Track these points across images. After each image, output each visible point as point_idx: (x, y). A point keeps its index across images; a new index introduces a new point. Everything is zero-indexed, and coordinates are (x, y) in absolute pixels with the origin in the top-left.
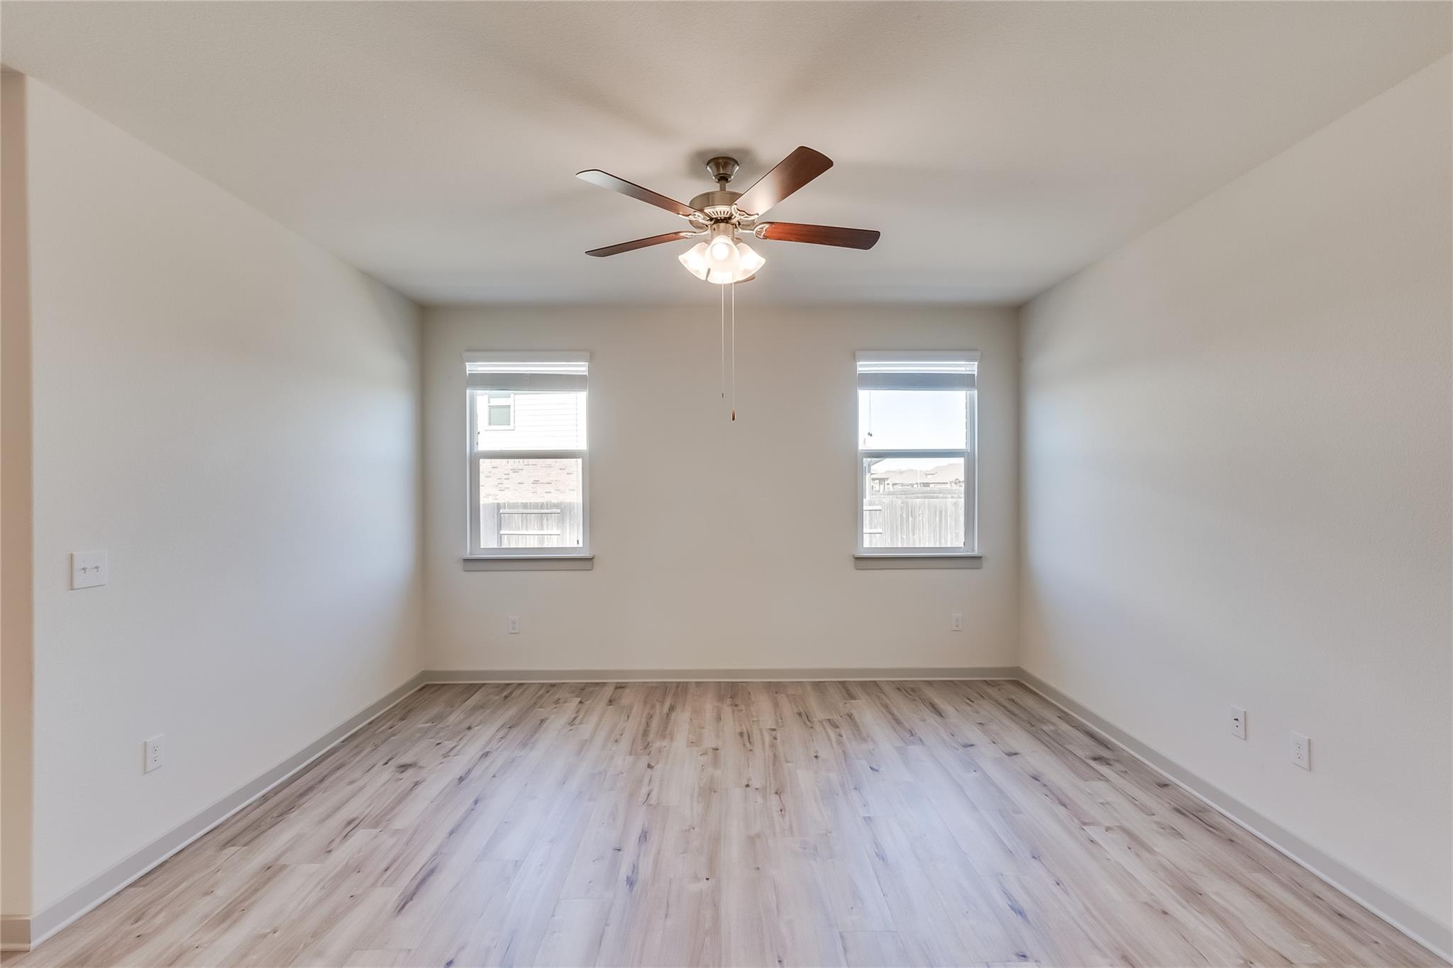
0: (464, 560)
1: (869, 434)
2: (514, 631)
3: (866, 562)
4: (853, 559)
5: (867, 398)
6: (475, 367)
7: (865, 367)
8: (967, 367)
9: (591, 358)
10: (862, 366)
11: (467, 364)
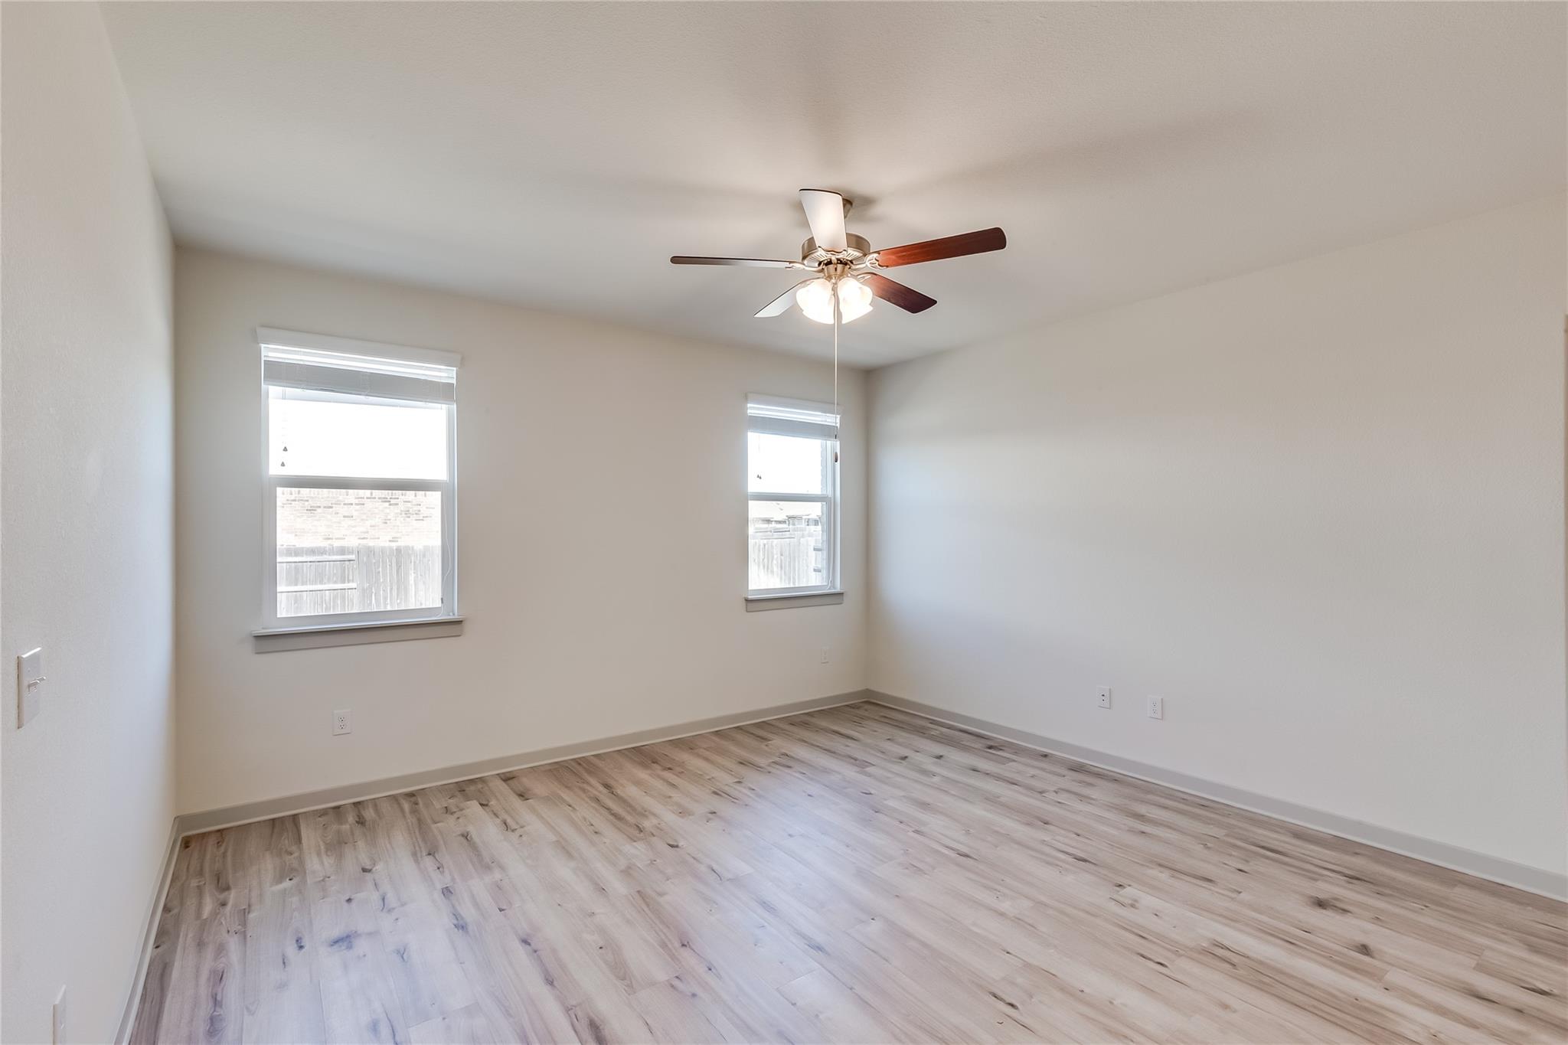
0: (255, 636)
1: (758, 476)
2: (343, 731)
3: (755, 604)
4: (744, 601)
5: (758, 443)
6: (273, 352)
7: (754, 409)
8: (832, 420)
9: (462, 364)
10: (751, 408)
11: (263, 346)
